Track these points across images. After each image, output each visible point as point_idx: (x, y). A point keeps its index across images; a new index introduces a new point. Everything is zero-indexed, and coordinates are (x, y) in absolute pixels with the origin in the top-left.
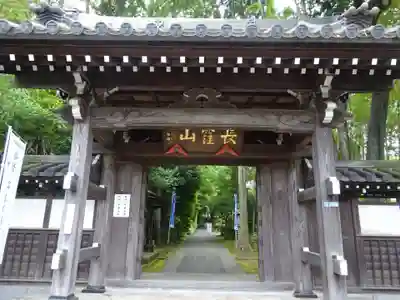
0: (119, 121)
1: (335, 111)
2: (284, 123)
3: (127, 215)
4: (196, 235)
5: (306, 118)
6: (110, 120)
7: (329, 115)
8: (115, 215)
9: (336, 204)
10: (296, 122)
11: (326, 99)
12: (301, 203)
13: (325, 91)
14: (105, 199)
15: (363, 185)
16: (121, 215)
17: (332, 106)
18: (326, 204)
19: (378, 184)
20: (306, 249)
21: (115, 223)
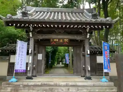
0: (40, 37)
1: (89, 35)
2: (78, 38)
3: (41, 59)
4: (57, 66)
5: (83, 37)
6: (38, 37)
7: (88, 36)
8: (38, 59)
9: (89, 56)
10: (81, 38)
11: (88, 33)
12: (83, 56)
13: (88, 30)
14: (36, 55)
15: (97, 51)
16: (40, 59)
17: (89, 34)
18: (87, 56)
19: (100, 51)
20: (84, 66)
21: (38, 61)
